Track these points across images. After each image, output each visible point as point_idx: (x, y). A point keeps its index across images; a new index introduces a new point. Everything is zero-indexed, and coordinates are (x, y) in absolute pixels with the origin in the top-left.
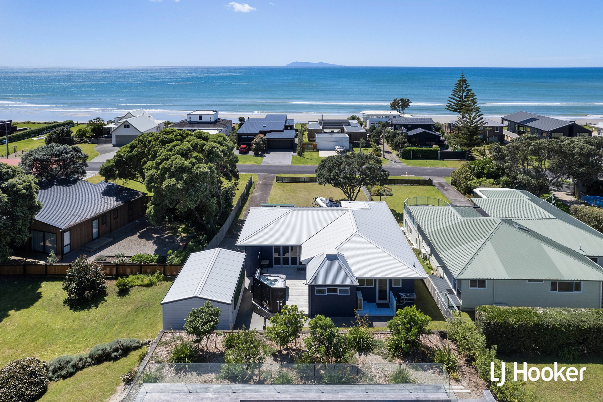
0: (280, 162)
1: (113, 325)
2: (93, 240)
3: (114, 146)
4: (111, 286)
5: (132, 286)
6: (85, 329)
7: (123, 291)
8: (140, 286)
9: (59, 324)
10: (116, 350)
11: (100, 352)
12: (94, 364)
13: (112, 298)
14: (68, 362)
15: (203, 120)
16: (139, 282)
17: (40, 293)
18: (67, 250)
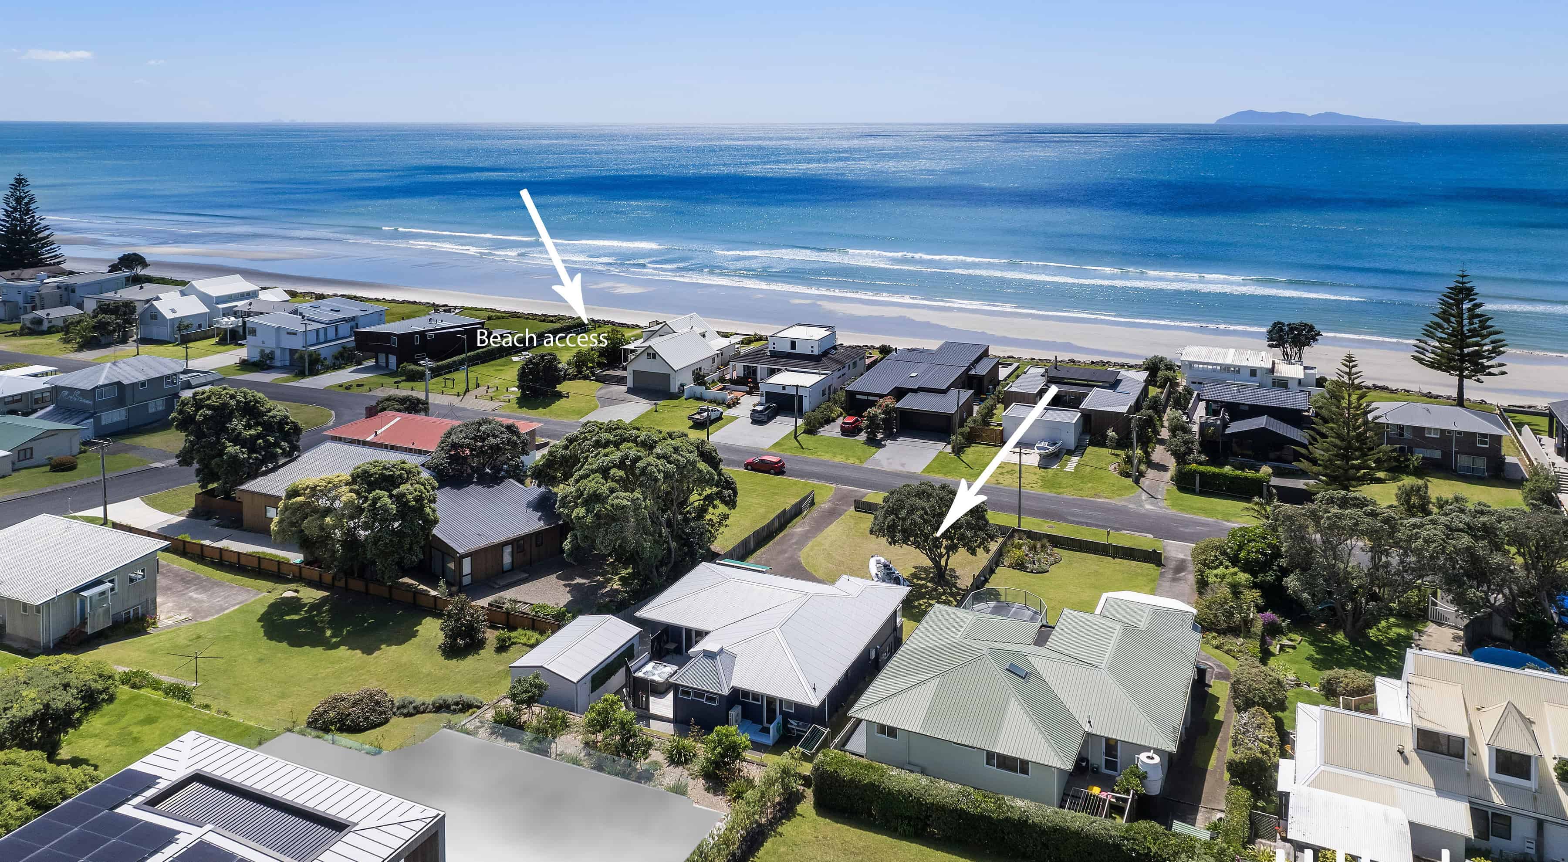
0: (903, 465)
1: (476, 682)
2: (503, 572)
3: (630, 391)
4: (491, 636)
5: (514, 643)
6: (448, 680)
7: (502, 647)
8: (524, 644)
9: (427, 668)
10: (457, 704)
11: (441, 702)
12: (434, 712)
13: (487, 652)
14: (411, 703)
15: (798, 350)
16: (524, 640)
17: (417, 631)
18: (466, 581)
